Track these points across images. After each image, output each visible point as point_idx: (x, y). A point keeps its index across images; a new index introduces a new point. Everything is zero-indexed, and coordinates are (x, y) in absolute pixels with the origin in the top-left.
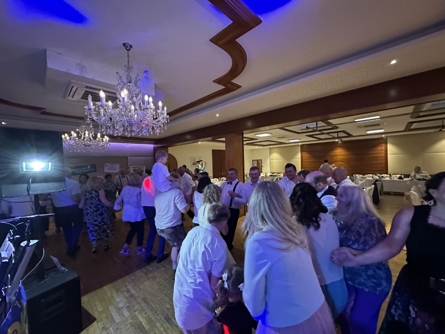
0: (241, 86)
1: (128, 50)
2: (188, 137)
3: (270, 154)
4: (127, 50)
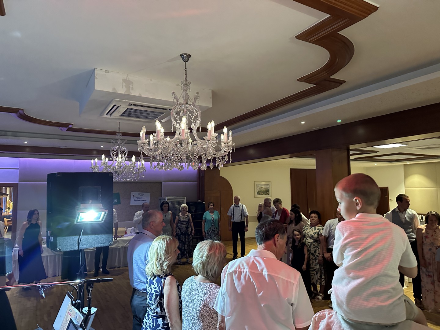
0: (345, 81)
1: (186, 62)
2: (252, 152)
3: (406, 176)
4: (184, 61)
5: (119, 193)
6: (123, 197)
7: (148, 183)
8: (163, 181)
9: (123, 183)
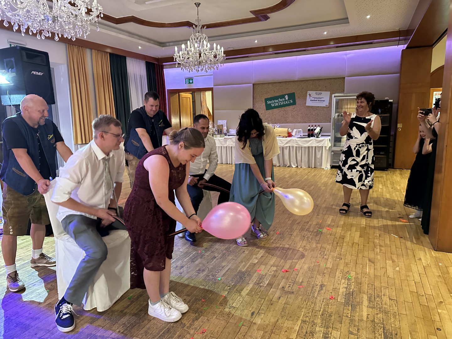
5: (294, 93)
6: (299, 97)
7: (328, 79)
8: (346, 76)
9: (299, 81)
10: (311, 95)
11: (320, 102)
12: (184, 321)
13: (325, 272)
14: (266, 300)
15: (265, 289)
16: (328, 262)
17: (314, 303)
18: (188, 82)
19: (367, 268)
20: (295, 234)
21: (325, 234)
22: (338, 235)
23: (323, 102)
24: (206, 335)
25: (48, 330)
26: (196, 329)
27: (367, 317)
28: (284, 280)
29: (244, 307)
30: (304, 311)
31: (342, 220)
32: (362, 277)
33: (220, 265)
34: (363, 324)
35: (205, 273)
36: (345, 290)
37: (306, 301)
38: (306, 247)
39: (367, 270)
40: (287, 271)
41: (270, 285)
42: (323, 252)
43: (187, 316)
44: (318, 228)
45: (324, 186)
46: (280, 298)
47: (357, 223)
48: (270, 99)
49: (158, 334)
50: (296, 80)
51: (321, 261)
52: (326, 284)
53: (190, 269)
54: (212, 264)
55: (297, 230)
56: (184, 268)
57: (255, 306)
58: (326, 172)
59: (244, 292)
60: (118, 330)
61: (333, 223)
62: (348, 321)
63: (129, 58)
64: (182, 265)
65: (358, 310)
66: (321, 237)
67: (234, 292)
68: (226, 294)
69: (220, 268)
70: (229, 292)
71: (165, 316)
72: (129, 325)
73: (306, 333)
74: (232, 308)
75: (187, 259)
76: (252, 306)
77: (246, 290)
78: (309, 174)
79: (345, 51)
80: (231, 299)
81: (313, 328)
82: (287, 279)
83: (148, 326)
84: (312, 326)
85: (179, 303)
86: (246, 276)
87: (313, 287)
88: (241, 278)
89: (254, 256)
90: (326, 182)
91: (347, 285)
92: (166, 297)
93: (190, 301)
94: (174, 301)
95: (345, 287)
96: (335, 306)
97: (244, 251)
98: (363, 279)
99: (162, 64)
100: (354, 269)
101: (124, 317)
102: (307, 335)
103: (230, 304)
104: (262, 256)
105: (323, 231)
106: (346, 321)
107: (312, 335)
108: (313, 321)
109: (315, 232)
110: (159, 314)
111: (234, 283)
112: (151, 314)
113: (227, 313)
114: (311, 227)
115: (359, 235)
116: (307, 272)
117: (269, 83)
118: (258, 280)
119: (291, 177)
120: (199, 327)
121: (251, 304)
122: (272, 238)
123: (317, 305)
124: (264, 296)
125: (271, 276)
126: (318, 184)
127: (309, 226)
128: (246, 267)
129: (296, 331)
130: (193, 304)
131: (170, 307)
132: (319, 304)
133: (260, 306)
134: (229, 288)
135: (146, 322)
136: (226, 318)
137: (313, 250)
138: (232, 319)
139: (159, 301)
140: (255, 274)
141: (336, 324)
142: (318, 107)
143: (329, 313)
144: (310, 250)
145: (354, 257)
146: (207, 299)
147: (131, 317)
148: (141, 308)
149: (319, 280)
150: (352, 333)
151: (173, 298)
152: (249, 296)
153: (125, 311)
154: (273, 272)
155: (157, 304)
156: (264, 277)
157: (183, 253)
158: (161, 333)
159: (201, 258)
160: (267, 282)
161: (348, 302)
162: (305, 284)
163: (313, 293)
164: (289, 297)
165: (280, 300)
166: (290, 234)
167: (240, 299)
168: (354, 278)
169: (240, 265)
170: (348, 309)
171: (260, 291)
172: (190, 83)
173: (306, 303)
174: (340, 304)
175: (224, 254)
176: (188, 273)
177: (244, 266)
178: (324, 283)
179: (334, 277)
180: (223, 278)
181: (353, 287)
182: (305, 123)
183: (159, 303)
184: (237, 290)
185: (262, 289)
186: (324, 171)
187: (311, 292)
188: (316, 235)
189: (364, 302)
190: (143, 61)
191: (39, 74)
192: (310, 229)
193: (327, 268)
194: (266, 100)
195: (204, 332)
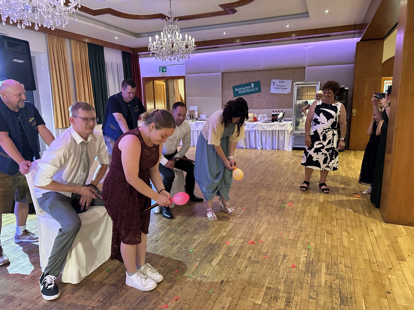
5: (260, 81)
6: (264, 85)
7: (290, 68)
8: (306, 66)
9: (264, 70)
10: (275, 84)
11: (282, 89)
12: (159, 290)
13: (287, 243)
14: (234, 269)
15: (233, 260)
16: (291, 234)
17: (278, 271)
18: (162, 70)
19: (325, 239)
20: (260, 209)
21: (288, 209)
22: (299, 210)
23: (285, 89)
24: (179, 303)
25: (32, 301)
26: (170, 296)
27: (325, 283)
28: (250, 251)
29: (214, 276)
30: (268, 279)
31: (303, 196)
32: (321, 248)
33: (193, 238)
34: (322, 289)
35: (179, 246)
36: (305, 259)
37: (270, 270)
38: (270, 221)
39: (325, 241)
40: (253, 243)
41: (238, 255)
42: (286, 225)
43: (161, 286)
44: (281, 204)
45: (286, 166)
46: (247, 267)
47: (316, 199)
48: (238, 87)
49: (135, 302)
50: (261, 69)
51: (284, 233)
52: (288, 254)
53: (164, 242)
54: (185, 238)
55: (262, 206)
56: (159, 241)
57: (224, 275)
58: (288, 154)
59: (214, 263)
60: (97, 300)
61: (295, 199)
62: (308, 287)
63: (106, 48)
64: (157, 239)
65: (317, 277)
66: (284, 212)
67: (205, 263)
68: (198, 264)
69: (192, 241)
70: (200, 263)
71: (142, 286)
72: (108, 295)
73: (271, 298)
74: (203, 277)
75: (162, 233)
76: (221, 275)
77: (216, 261)
78: (273, 155)
79: (306, 43)
80: (203, 269)
81: (276, 294)
82: (253, 250)
83: (125, 295)
84: (276, 292)
85: (154, 273)
86: (216, 248)
87: (277, 257)
88: (211, 250)
89: (223, 230)
90: (288, 162)
91: (307, 255)
92: (142, 268)
93: (165, 271)
94: (150, 272)
95: (306, 257)
96: (297, 274)
97: (214, 226)
98: (322, 249)
99: (137, 54)
100: (313, 240)
101: (103, 288)
102: (271, 300)
103: (201, 274)
104: (230, 230)
105: (285, 207)
106: (306, 286)
107: (276, 300)
108: (277, 288)
109: (279, 207)
110: (136, 284)
111: (205, 254)
112: (128, 284)
113: (199, 282)
114: (275, 203)
115: (318, 209)
116: (271, 243)
117: (236, 72)
118: (227, 251)
119: (256, 158)
120: (173, 295)
121: (221, 273)
122: (239, 213)
123: (281, 273)
124: (233, 266)
125: (238, 248)
126: (281, 164)
127: (273, 202)
128: (216, 240)
129: (261, 297)
130: (168, 274)
131: (146, 277)
132: (282, 272)
133: (228, 274)
134: (200, 259)
135: (124, 291)
136: (198, 287)
137: (276, 224)
138: (203, 287)
139: (136, 272)
140: (225, 246)
141: (297, 290)
142: (281, 94)
143: (291, 280)
144: (274, 223)
145: (313, 229)
146: (181, 269)
147: (110, 288)
148: (119, 279)
149: (282, 250)
150: (312, 298)
151: (149, 269)
152: (218, 266)
153: (104, 282)
154: (240, 244)
155: (134, 275)
156: (232, 248)
157: (158, 228)
158: (138, 301)
159: (175, 232)
160: (236, 253)
161: (308, 270)
162: (269, 254)
163: (277, 262)
164: (255, 266)
165: (247, 269)
166: (255, 210)
167: (211, 269)
168: (314, 248)
169: (211, 238)
170: (308, 276)
171: (229, 261)
172: (164, 72)
173: (270, 271)
174: (301, 272)
175: (196, 229)
176: (162, 246)
177: (214, 239)
178: (287, 254)
179: (296, 248)
180: (195, 250)
181: (312, 257)
182: (269, 109)
183: (135, 274)
184: (208, 261)
185: (231, 259)
186: (286, 152)
187: (275, 261)
188: (280, 210)
189: (322, 270)
190: (120, 51)
191: (20, 61)
192: (274, 205)
193: (289, 240)
194: (234, 88)
195: (178, 300)
